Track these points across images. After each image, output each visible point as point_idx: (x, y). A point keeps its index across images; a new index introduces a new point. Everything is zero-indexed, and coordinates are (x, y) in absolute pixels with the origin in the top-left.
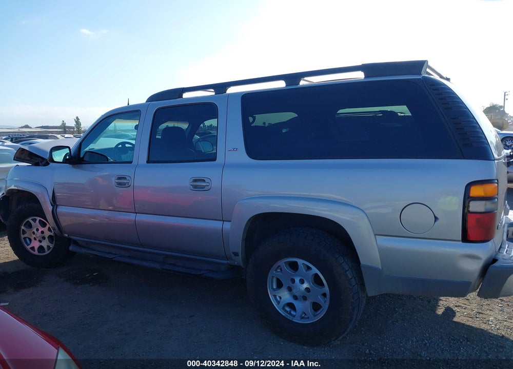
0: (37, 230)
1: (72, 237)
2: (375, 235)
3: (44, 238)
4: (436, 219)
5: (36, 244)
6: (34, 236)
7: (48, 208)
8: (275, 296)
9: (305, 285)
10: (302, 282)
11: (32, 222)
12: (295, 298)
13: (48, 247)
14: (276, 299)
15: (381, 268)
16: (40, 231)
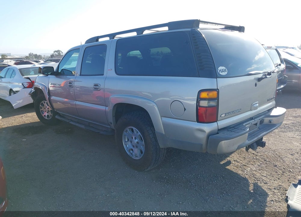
0: (46, 107)
1: (57, 111)
2: (161, 116)
3: (49, 111)
4: (185, 109)
5: (46, 114)
6: (45, 110)
7: (47, 97)
8: (126, 145)
9: (137, 140)
10: (135, 138)
11: (44, 103)
12: (133, 146)
13: (51, 115)
14: (127, 146)
15: (164, 134)
16: (47, 108)
